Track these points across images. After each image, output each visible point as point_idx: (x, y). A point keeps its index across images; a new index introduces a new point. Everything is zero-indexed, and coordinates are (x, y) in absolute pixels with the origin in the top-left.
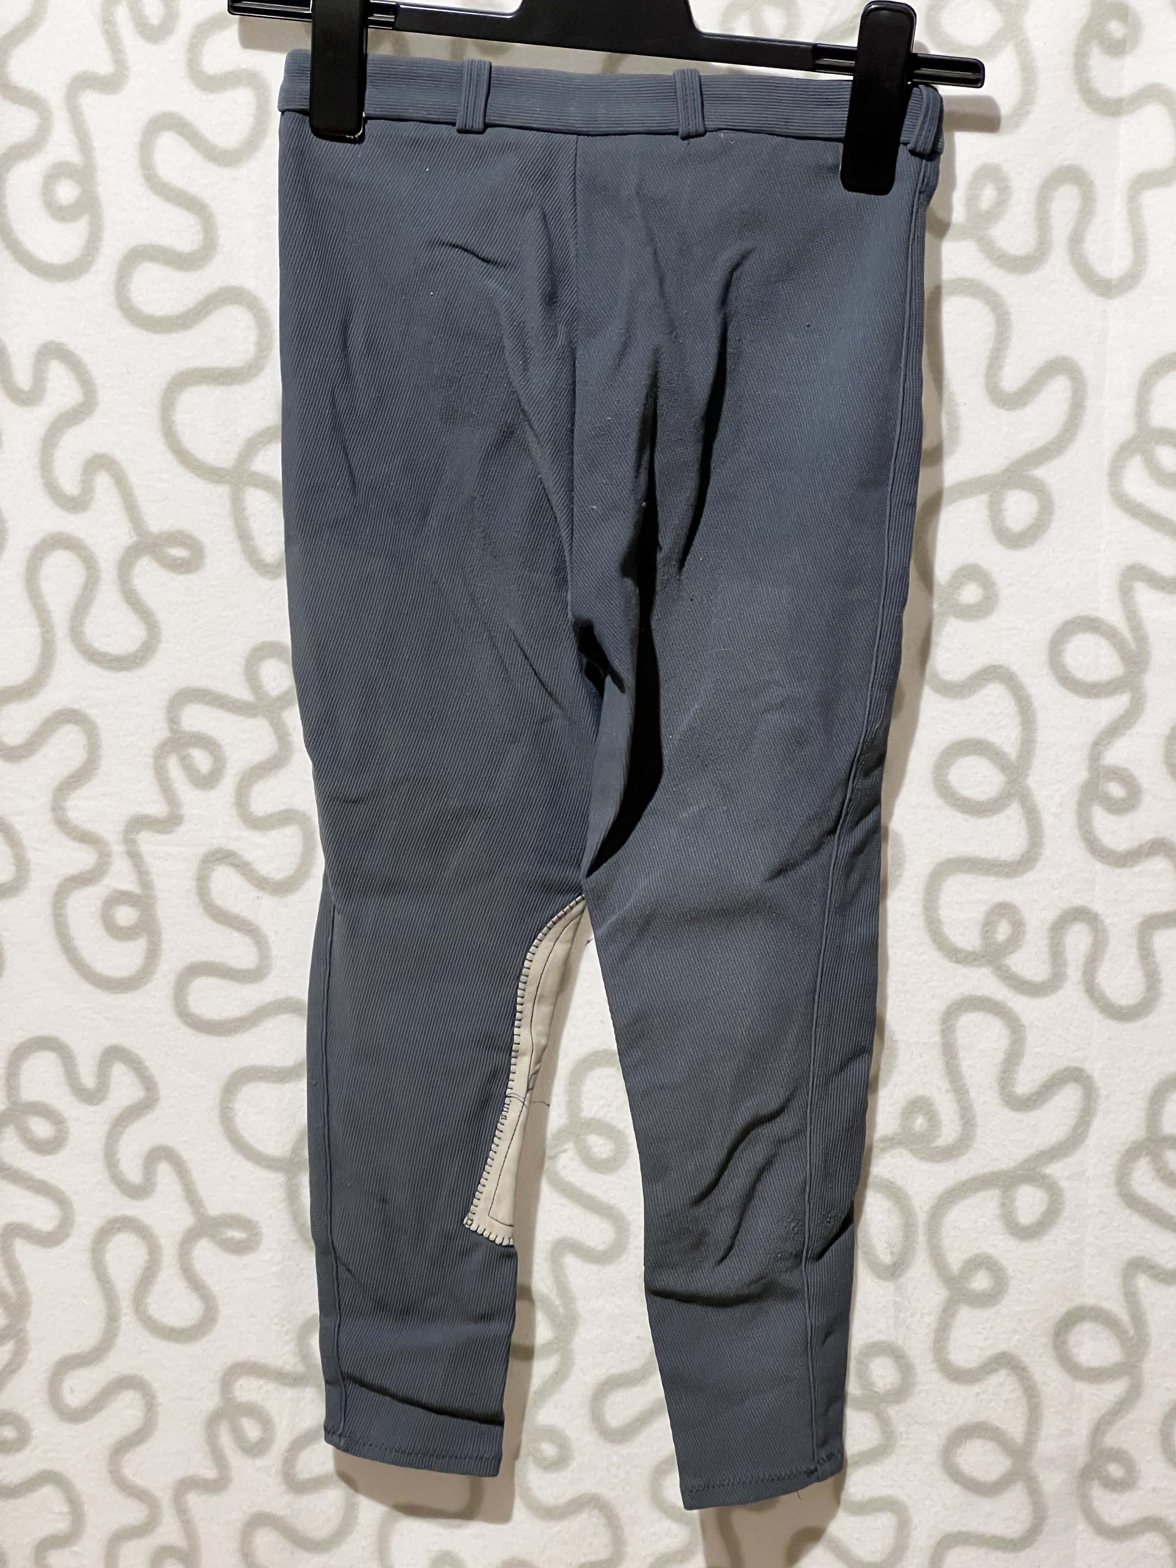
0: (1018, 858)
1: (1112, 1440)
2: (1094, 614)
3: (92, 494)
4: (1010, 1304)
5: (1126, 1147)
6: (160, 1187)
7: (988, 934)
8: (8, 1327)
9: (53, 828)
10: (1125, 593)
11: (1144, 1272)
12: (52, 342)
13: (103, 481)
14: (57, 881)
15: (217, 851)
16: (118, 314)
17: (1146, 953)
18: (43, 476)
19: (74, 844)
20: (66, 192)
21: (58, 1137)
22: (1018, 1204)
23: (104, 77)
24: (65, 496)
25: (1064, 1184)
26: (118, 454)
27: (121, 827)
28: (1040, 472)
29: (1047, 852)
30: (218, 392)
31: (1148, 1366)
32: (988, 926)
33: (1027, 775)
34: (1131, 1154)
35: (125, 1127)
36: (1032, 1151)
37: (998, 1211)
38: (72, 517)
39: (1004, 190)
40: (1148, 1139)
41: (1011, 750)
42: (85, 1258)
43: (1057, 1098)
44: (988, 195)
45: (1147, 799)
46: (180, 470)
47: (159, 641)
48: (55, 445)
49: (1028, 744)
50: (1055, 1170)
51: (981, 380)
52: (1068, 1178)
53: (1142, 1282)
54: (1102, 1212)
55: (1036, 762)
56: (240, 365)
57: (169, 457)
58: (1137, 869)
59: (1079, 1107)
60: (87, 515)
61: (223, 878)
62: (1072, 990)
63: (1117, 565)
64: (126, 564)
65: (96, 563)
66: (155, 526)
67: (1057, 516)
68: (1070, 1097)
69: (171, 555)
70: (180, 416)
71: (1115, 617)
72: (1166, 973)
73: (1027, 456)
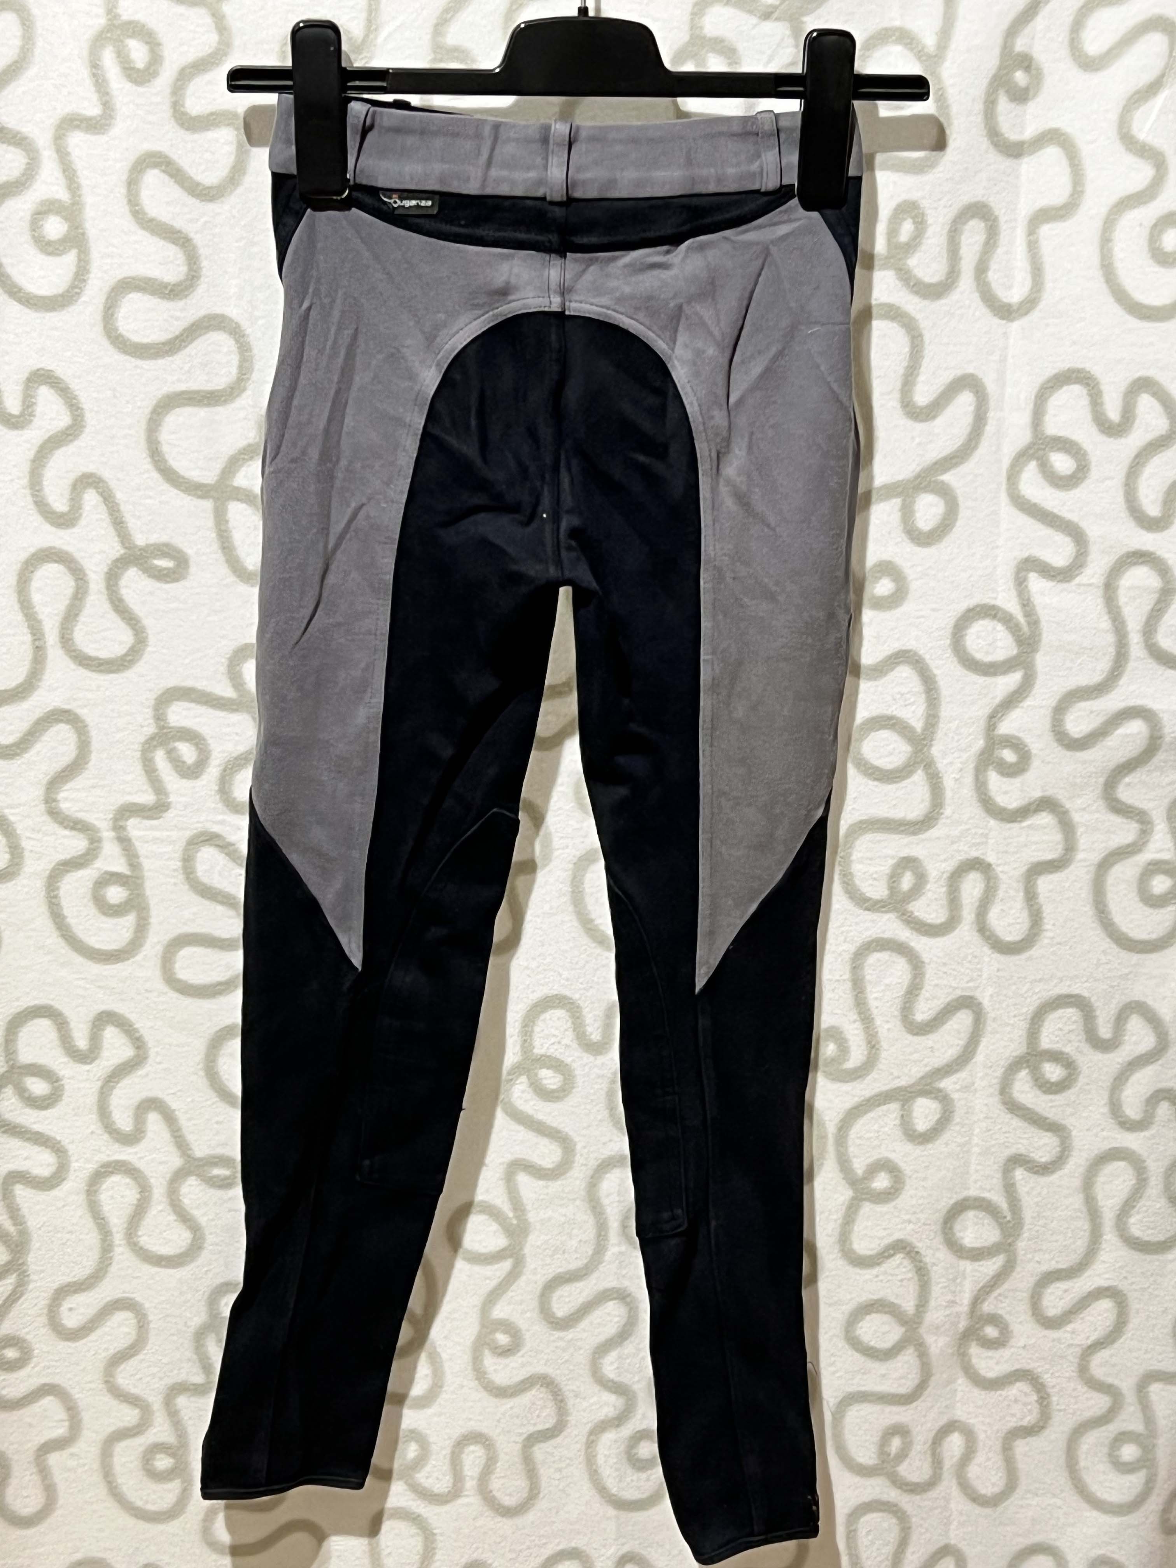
0: (921, 818)
1: (988, 1307)
2: (993, 602)
3: (81, 511)
4: (907, 1198)
5: (1009, 1062)
6: (150, 1135)
7: (895, 885)
8: (9, 1263)
9: (46, 818)
10: (1020, 583)
11: (1021, 1166)
12: (40, 369)
13: (91, 498)
14: (50, 866)
15: (202, 834)
16: (105, 342)
17: (1031, 896)
18: (33, 495)
19: (67, 832)
20: (55, 228)
21: (53, 1094)
22: (915, 1114)
23: (90, 118)
24: (53, 513)
25: (955, 1095)
26: (106, 474)
27: (110, 815)
28: (946, 477)
29: (948, 811)
30: (202, 412)
31: (1021, 1245)
32: (894, 877)
33: (931, 745)
34: (1014, 1066)
35: (118, 1082)
36: (928, 1069)
37: (898, 1122)
38: (61, 533)
39: (921, 224)
40: (1027, 1053)
41: (918, 725)
42: (80, 1199)
43: (950, 1023)
44: (906, 229)
45: (1035, 763)
46: (166, 486)
47: (147, 645)
48: (44, 467)
49: (932, 720)
50: (947, 1084)
51: (897, 395)
52: (958, 1091)
53: (1019, 1174)
54: (987, 1118)
55: (940, 734)
56: (222, 387)
57: (154, 474)
58: (1025, 824)
59: (971, 1030)
60: (75, 530)
61: (207, 856)
62: (966, 930)
63: (1015, 558)
64: (112, 577)
65: (85, 575)
66: (140, 540)
67: (960, 516)
68: (962, 1020)
69: (157, 566)
70: (165, 436)
71: (1011, 605)
72: (1047, 910)
73: (936, 463)
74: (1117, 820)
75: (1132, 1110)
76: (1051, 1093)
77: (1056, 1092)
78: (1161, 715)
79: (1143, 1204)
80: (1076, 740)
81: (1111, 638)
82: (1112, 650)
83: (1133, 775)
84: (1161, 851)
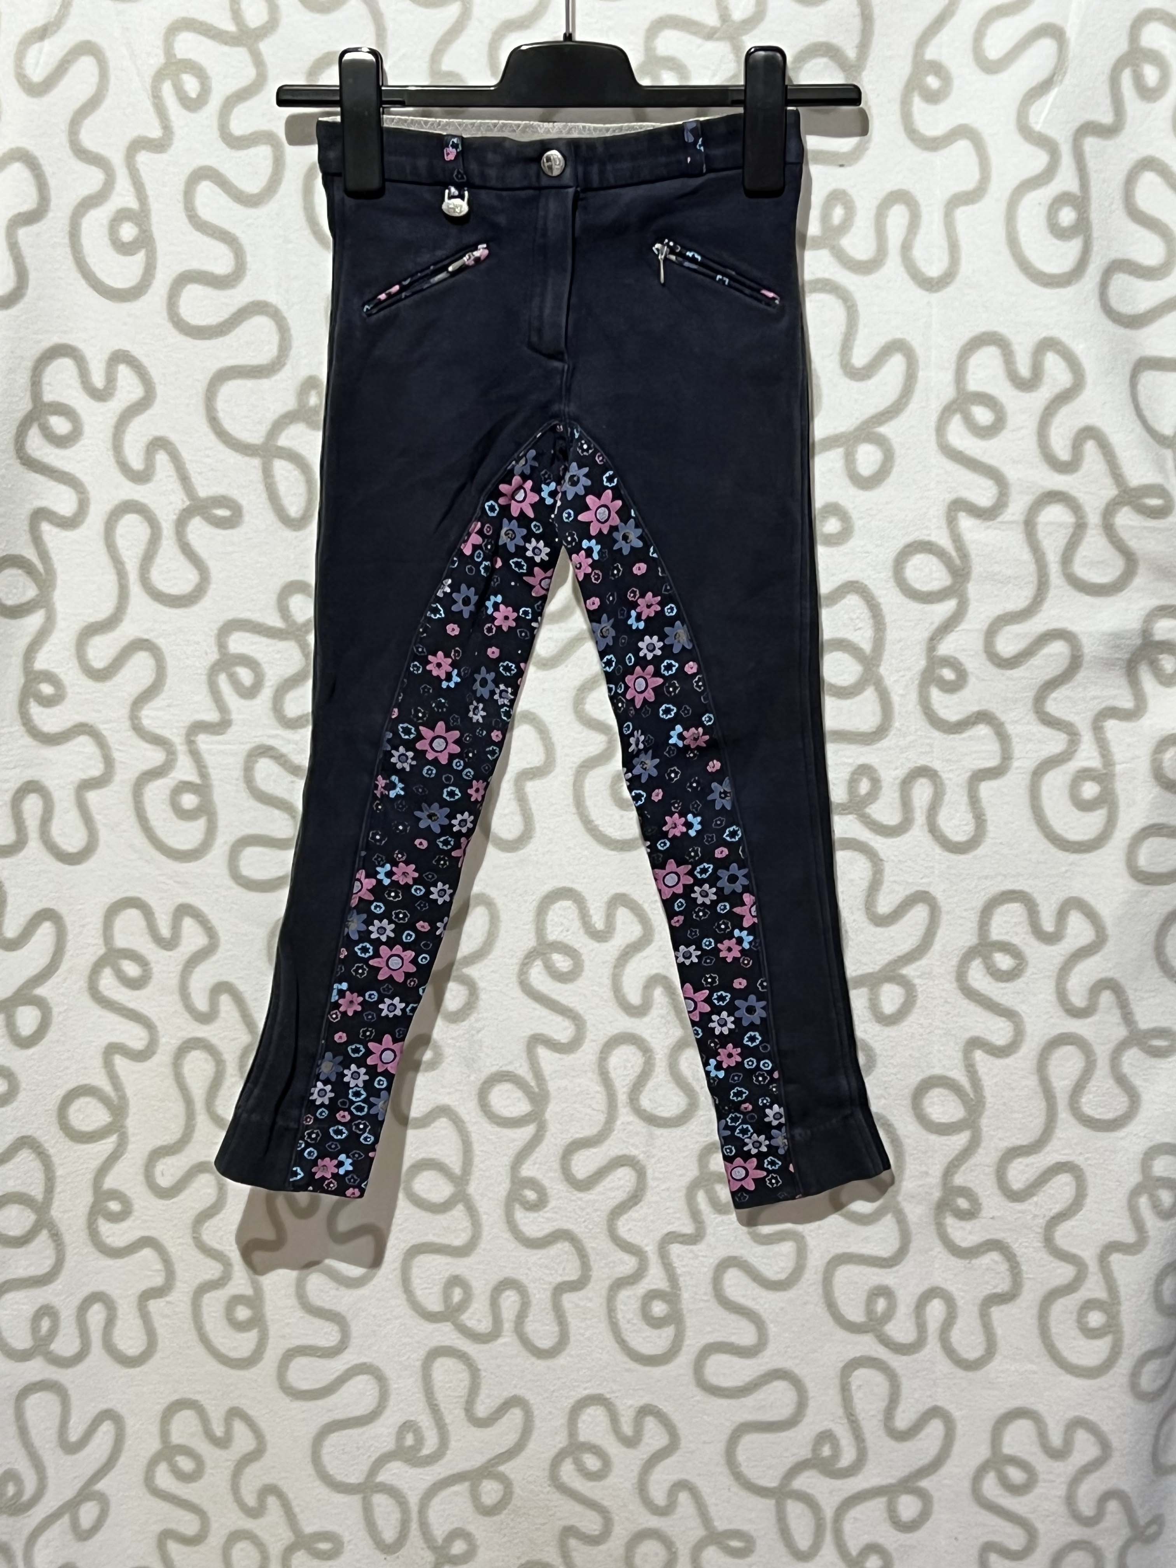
0: (874, 729)
1: (959, 1180)
2: (927, 538)
3: (154, 469)
4: (878, 1076)
5: (963, 951)
6: (223, 1014)
7: (853, 790)
8: (111, 1124)
9: (131, 733)
10: (951, 522)
11: (979, 1048)
12: (119, 350)
13: (162, 458)
14: (137, 775)
15: (259, 747)
16: (169, 326)
17: (974, 800)
18: (115, 456)
19: (147, 746)
20: (128, 232)
21: (143, 976)
22: (882, 998)
23: (154, 140)
24: (132, 471)
25: (916, 981)
26: (173, 437)
27: (183, 732)
28: (883, 430)
29: (897, 724)
30: (250, 383)
31: (984, 1122)
32: (852, 783)
33: (879, 666)
34: (967, 957)
35: (194, 968)
36: (891, 957)
37: (867, 1005)
38: (139, 488)
39: (850, 209)
40: (980, 944)
41: (867, 646)
42: (168, 1071)
43: (909, 915)
44: (838, 213)
45: (972, 680)
46: (221, 447)
47: (209, 583)
48: (124, 432)
49: (879, 642)
50: (908, 971)
51: (836, 358)
52: (919, 977)
53: (979, 1055)
54: (946, 1002)
55: (886, 656)
56: (265, 362)
57: (212, 437)
58: (965, 735)
59: (927, 922)
60: (150, 485)
61: (265, 767)
62: (918, 831)
63: (944, 500)
64: (181, 523)
65: (159, 523)
66: (203, 492)
67: (897, 463)
68: (919, 914)
69: (215, 516)
70: (221, 405)
71: (944, 541)
72: (990, 815)
73: (873, 417)
74: (1047, 731)
75: (1078, 998)
76: (1003, 981)
77: (1008, 980)
78: (1080, 636)
79: (1093, 1086)
80: (1006, 660)
81: (1032, 568)
82: (1034, 579)
83: (1058, 691)
84: (1089, 758)
